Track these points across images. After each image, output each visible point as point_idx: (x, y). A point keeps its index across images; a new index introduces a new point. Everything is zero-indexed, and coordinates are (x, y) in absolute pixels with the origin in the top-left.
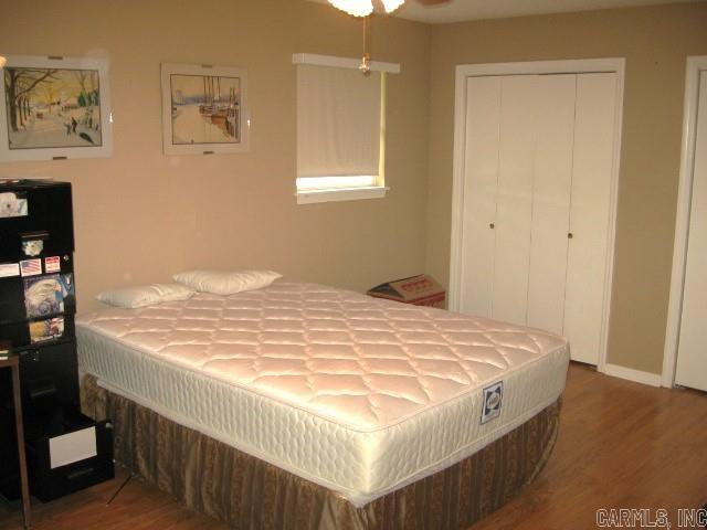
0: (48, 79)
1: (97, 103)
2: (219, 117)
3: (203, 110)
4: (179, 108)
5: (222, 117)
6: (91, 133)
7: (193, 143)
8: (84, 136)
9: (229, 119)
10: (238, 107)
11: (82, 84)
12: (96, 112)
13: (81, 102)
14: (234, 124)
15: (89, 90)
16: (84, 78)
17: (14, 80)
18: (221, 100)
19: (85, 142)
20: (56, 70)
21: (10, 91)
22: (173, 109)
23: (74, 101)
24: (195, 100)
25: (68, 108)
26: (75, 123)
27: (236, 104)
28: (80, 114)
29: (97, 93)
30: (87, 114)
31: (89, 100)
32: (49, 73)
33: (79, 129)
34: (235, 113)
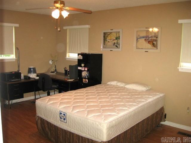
0: (110, 34)
1: (119, 39)
2: (150, 42)
3: (145, 40)
4: (138, 39)
5: (151, 42)
6: (117, 45)
7: (142, 49)
8: (116, 46)
9: (154, 42)
10: (157, 39)
11: (117, 35)
12: (119, 41)
13: (116, 39)
14: (155, 44)
15: (118, 36)
16: (117, 33)
17: (105, 35)
18: (151, 37)
19: (116, 47)
20: (112, 32)
21: (104, 37)
22: (137, 40)
23: (115, 38)
24: (143, 37)
25: (114, 40)
26: (115, 43)
27: (157, 38)
28: (116, 41)
29: (119, 37)
30: (117, 41)
31: (118, 38)
32: (111, 33)
33: (116, 45)
34: (156, 41)
